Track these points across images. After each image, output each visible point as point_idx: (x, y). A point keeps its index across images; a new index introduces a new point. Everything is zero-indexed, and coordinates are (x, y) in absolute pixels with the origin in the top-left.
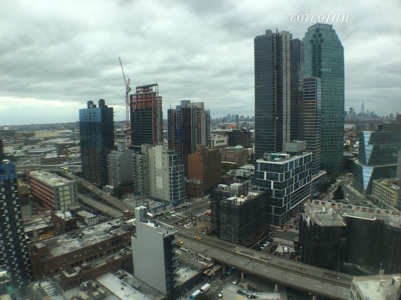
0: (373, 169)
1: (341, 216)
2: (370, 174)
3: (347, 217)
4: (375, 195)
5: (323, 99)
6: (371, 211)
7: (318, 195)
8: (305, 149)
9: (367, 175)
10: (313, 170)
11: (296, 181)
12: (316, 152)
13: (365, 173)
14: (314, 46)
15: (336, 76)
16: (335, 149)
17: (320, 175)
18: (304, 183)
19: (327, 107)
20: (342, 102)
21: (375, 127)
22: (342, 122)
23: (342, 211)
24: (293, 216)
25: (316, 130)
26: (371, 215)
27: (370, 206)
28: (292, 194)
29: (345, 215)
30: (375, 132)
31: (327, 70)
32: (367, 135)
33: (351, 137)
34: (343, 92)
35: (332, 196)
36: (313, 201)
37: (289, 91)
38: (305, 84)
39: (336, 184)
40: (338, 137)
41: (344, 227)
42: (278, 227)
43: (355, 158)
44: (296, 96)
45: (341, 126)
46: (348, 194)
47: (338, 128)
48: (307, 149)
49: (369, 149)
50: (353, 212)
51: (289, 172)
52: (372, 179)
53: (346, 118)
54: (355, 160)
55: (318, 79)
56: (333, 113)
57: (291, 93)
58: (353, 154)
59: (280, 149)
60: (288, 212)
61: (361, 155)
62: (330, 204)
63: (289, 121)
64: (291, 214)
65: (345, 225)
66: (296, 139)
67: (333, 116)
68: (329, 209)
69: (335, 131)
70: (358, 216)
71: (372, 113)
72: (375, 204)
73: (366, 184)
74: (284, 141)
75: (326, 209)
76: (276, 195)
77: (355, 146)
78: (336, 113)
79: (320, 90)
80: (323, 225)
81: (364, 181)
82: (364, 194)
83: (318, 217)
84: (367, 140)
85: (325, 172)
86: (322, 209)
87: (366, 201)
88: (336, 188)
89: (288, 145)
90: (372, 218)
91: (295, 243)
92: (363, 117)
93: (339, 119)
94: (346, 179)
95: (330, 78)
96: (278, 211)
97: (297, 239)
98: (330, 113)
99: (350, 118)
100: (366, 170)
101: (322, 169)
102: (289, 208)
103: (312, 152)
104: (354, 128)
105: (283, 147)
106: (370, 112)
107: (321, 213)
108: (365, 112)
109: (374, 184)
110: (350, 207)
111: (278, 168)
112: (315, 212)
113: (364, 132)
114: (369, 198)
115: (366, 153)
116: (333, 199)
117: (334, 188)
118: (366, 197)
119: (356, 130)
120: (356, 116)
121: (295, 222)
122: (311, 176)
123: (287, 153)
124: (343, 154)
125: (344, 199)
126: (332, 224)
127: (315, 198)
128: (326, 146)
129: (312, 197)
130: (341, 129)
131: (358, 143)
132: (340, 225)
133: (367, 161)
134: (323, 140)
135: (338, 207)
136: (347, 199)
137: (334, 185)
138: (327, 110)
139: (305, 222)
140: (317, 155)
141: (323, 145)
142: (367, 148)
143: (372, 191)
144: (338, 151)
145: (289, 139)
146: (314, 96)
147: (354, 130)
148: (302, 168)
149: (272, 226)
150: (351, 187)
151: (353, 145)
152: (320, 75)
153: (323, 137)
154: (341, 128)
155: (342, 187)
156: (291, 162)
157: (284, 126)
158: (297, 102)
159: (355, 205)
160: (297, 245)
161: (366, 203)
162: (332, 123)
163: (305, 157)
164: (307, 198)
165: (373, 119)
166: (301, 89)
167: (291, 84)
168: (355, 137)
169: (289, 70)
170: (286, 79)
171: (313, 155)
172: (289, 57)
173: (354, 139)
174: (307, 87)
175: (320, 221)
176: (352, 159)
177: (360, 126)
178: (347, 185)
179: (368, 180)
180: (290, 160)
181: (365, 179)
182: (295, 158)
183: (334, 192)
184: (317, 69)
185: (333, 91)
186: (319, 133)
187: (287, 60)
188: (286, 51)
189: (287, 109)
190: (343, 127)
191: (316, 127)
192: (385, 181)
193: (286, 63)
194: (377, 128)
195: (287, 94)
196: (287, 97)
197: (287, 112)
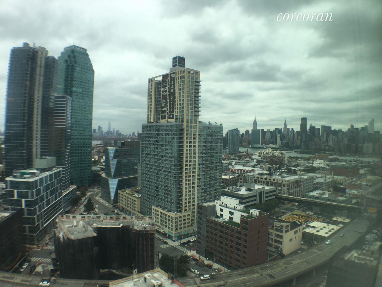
0: (117, 181)
1: (91, 226)
2: (115, 185)
3: (97, 227)
4: (121, 204)
5: (73, 117)
6: (117, 219)
7: (69, 210)
8: (55, 165)
9: (113, 186)
10: (63, 186)
11: (47, 197)
12: (65, 168)
13: (111, 185)
14: (68, 66)
15: (85, 97)
16: (84, 164)
17: (70, 189)
18: (56, 199)
19: (76, 124)
20: (90, 121)
21: (118, 144)
22: (90, 139)
23: (91, 222)
24: (47, 234)
25: (65, 147)
26: (118, 222)
27: (118, 214)
28: (45, 211)
29: (95, 225)
30: (118, 148)
31: (78, 90)
32: (112, 150)
33: (98, 153)
34: (92, 111)
35: (82, 208)
36: (65, 216)
37: (40, 107)
38: (56, 101)
39: (86, 196)
40: (86, 153)
41: (95, 237)
42: (34, 246)
43: (102, 172)
44: (47, 113)
45: (89, 143)
46: (97, 206)
47: (86, 145)
48: (57, 165)
49: (113, 163)
50: (102, 221)
51: (40, 189)
52: (117, 189)
53: (95, 135)
54: (102, 174)
55: (69, 97)
56: (82, 130)
57: (42, 109)
58: (100, 168)
59: (30, 165)
60: (42, 230)
61: (107, 169)
62: (80, 216)
63: (39, 136)
64: (46, 231)
65: (95, 235)
66: (46, 155)
67: (81, 133)
68: (80, 222)
69: (84, 147)
70: (106, 225)
71: (117, 131)
72: (121, 211)
73: (112, 195)
74: (34, 157)
75: (77, 222)
76: (28, 214)
77: (102, 161)
78: (84, 131)
79: (70, 108)
80: (76, 238)
81: (111, 192)
82: (112, 204)
83: (70, 231)
84: (111, 155)
85: (75, 187)
86: (73, 222)
87: (113, 210)
88: (87, 200)
89: (39, 162)
90: (119, 225)
91: (53, 259)
92: (109, 134)
93: (87, 136)
94: (95, 191)
95: (80, 97)
96: (32, 230)
97: (53, 256)
98: (79, 130)
99: (99, 136)
100: (112, 182)
101: (72, 183)
102: (42, 226)
103: (62, 167)
104: (101, 145)
105: (34, 163)
106: (116, 130)
107: (72, 227)
108: (112, 130)
109: (119, 194)
110: (100, 217)
111: (29, 185)
112: (66, 226)
114: (117, 206)
115: (111, 166)
116: (85, 211)
117: (84, 200)
118: (113, 206)
119: (103, 146)
120: (104, 134)
121: (50, 239)
122: (62, 191)
123: (37, 169)
124: (91, 169)
125: (95, 210)
126: (83, 236)
127: (68, 212)
128: (75, 162)
129: (64, 212)
130: (89, 146)
131: (104, 158)
132: (91, 236)
133: (112, 174)
134: (73, 156)
135: (88, 219)
136: (97, 210)
137: (84, 198)
138: (76, 127)
139: (59, 238)
140: (67, 170)
141: (73, 160)
142: (111, 162)
143: (118, 200)
144: (86, 166)
145: (39, 156)
146: (63, 113)
147: (102, 146)
148: (53, 184)
149: (28, 246)
150: (100, 199)
151: (100, 160)
152: (71, 93)
153: (73, 153)
154: (89, 144)
155: (92, 200)
156: (41, 179)
157: (34, 142)
158: (47, 119)
159: (105, 214)
160: (55, 261)
161: (114, 211)
162: (81, 140)
163: (55, 173)
164: (60, 214)
165: (119, 137)
166: (52, 105)
167: (43, 100)
168: (102, 152)
169: (41, 85)
170: (38, 94)
171: (63, 171)
172: (42, 73)
173: (101, 154)
174: (58, 104)
175: (73, 235)
176: (100, 173)
177: (107, 143)
178: (96, 197)
179: (114, 190)
180: (41, 177)
181: (111, 190)
182: (45, 174)
183: (85, 205)
184: (69, 88)
185: (82, 110)
186: (68, 149)
187: (40, 75)
188: (40, 67)
189: (37, 124)
190: (91, 144)
191: (66, 143)
192: (129, 191)
193: (40, 78)
194: (120, 145)
195: (38, 109)
196: (37, 112)
197: (37, 128)
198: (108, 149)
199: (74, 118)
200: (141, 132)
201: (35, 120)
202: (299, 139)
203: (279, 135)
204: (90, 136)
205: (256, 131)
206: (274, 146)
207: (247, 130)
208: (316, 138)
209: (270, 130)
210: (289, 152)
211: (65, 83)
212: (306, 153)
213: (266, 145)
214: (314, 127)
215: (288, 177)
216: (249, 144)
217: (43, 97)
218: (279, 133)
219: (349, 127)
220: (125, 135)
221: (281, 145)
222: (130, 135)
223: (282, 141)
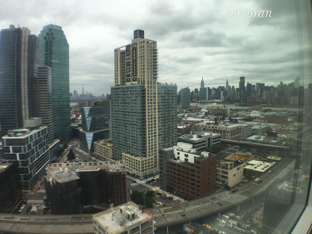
0: (93, 134)
1: (74, 172)
2: (91, 138)
3: (79, 172)
4: (97, 153)
5: (54, 83)
6: (95, 164)
7: (55, 159)
8: (41, 124)
9: (90, 139)
10: (49, 140)
11: (37, 151)
12: (50, 125)
13: (88, 138)
14: (47, 42)
15: (62, 66)
16: (64, 122)
17: (55, 143)
18: (44, 151)
19: (56, 90)
20: (67, 86)
21: (92, 104)
22: (68, 101)
23: (74, 168)
24: (38, 180)
25: (49, 108)
26: (96, 167)
27: (95, 161)
28: (36, 162)
29: (78, 170)
30: (92, 107)
31: (56, 61)
32: (87, 109)
33: (75, 112)
34: (68, 78)
35: (65, 158)
36: (52, 164)
37: (26, 77)
38: (39, 71)
39: (68, 148)
40: (66, 113)
41: (78, 180)
42: (29, 191)
43: (80, 128)
44: (32, 81)
45: (68, 104)
46: (77, 155)
47: (66, 106)
48: (43, 124)
49: (89, 120)
50: (83, 167)
51: (30, 144)
52: (93, 141)
53: (72, 98)
54: (80, 129)
55: (49, 67)
56: (61, 95)
57: (28, 79)
58: (78, 124)
59: (21, 126)
60: (34, 177)
61: (84, 125)
62: (65, 164)
63: (27, 101)
64: (37, 178)
65: (79, 178)
66: (33, 116)
67: (61, 97)
68: (65, 168)
69: (64, 108)
70: (87, 170)
71: (90, 94)
72: (97, 158)
73: (89, 146)
74: (24, 118)
75: (63, 169)
76: (22, 165)
77: (79, 118)
78: (63, 94)
79: (51, 76)
80: (63, 182)
81: (88, 144)
82: (89, 153)
83: (58, 177)
84: (87, 113)
85: (59, 141)
86: (60, 169)
87: (91, 158)
88: (69, 151)
89: (28, 122)
90: (97, 169)
91: (45, 200)
92: (83, 97)
93: (65, 99)
94: (75, 143)
95: (58, 67)
96: (26, 178)
97: (45, 197)
98: (59, 94)
99: (75, 98)
100: (88, 135)
101: (56, 138)
102: (34, 174)
103: (47, 126)
104: (77, 105)
105: (24, 124)
106: (88, 93)
107: (59, 173)
108: (85, 93)
109: (95, 144)
110: (81, 164)
111: (21, 142)
112: (54, 173)
113: (84, 108)
114: (93, 155)
115: (87, 123)
116: (68, 160)
117: (67, 151)
118: (91, 155)
120: (79, 96)
121: (41, 184)
122: (48, 145)
123: (27, 128)
124: (71, 125)
125: (76, 159)
126: (69, 180)
127: (54, 162)
128: (58, 120)
129: (51, 162)
130: (68, 107)
131: (81, 116)
132: (75, 179)
133: (89, 129)
134: (55, 116)
135: (71, 166)
136: (77, 158)
137: (66, 150)
138: (56, 92)
139: (49, 183)
140: (51, 127)
141: (55, 119)
142: (87, 119)
143: (95, 150)
144: (67, 124)
145: (27, 117)
146: (46, 81)
147: (78, 107)
148: (40, 140)
149: (24, 191)
150: (79, 149)
151: (78, 118)
152: (50, 65)
153: (55, 114)
155: (73, 150)
156: (31, 136)
157: (23, 106)
158: (33, 86)
159: (84, 161)
160: (46, 201)
161: (91, 159)
162: (61, 103)
163: (42, 131)
164: (48, 163)
165: (91, 98)
166: (36, 75)
167: (28, 71)
169: (26, 59)
170: (24, 67)
171: (48, 128)
172: (27, 49)
173: (78, 113)
174: (41, 74)
175: (60, 179)
176: (78, 129)
177: (82, 104)
178: (76, 148)
179: (91, 142)
180: (30, 134)
181: (88, 142)
182: (34, 132)
183: (68, 155)
184: (49, 60)
185: (60, 78)
186: (51, 110)
187: (25, 51)
188: (25, 44)
189: (25, 92)
190: (69, 105)
191: (49, 106)
192: (102, 142)
193: (24, 54)
194: (93, 105)
195: (24, 79)
196: (24, 81)
197: (25, 94)
198: (83, 109)
199: (54, 85)
200: (110, 93)
201: (23, 88)
202: (239, 94)
203: (222, 92)
204: (68, 99)
205: (203, 89)
206: (219, 101)
207: (196, 88)
208: (252, 93)
209: (215, 88)
210: (231, 105)
211: (45, 56)
212: (245, 106)
213: (212, 100)
214: (251, 84)
215: (230, 125)
216: (198, 100)
217: (28, 69)
218: (222, 90)
219: (279, 84)
220: (96, 96)
221: (224, 100)
222: (100, 96)
223: (225, 96)
